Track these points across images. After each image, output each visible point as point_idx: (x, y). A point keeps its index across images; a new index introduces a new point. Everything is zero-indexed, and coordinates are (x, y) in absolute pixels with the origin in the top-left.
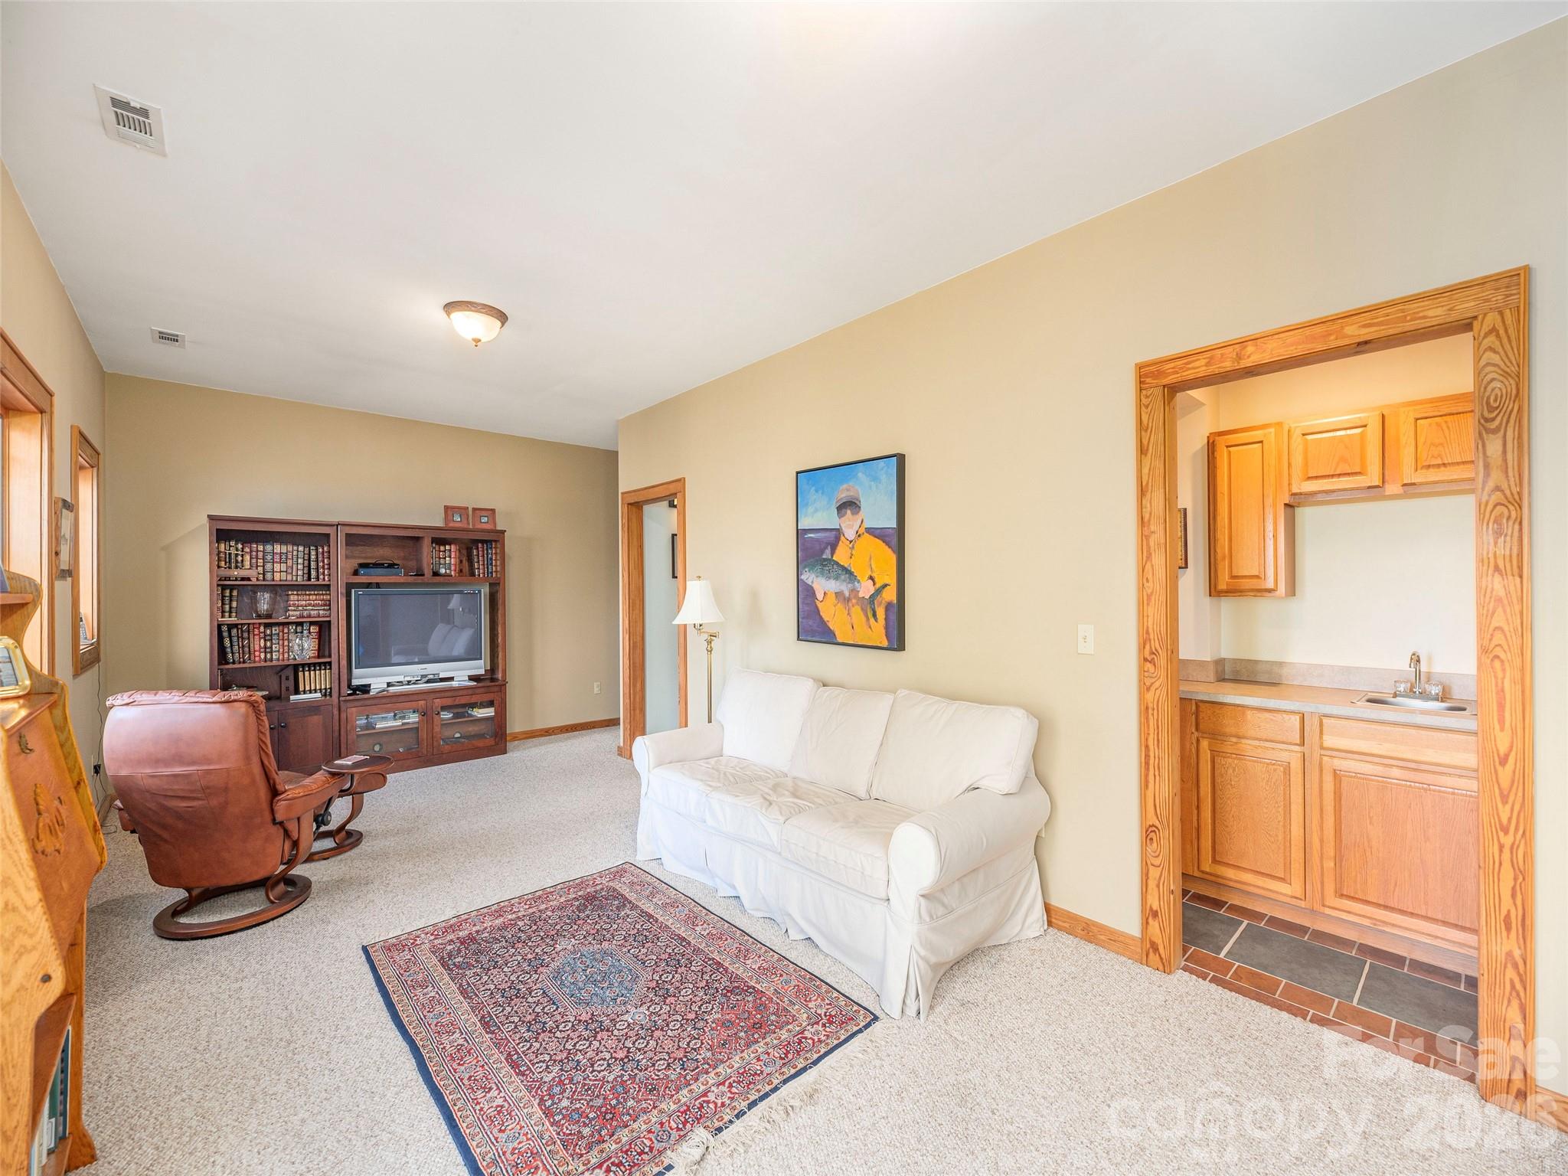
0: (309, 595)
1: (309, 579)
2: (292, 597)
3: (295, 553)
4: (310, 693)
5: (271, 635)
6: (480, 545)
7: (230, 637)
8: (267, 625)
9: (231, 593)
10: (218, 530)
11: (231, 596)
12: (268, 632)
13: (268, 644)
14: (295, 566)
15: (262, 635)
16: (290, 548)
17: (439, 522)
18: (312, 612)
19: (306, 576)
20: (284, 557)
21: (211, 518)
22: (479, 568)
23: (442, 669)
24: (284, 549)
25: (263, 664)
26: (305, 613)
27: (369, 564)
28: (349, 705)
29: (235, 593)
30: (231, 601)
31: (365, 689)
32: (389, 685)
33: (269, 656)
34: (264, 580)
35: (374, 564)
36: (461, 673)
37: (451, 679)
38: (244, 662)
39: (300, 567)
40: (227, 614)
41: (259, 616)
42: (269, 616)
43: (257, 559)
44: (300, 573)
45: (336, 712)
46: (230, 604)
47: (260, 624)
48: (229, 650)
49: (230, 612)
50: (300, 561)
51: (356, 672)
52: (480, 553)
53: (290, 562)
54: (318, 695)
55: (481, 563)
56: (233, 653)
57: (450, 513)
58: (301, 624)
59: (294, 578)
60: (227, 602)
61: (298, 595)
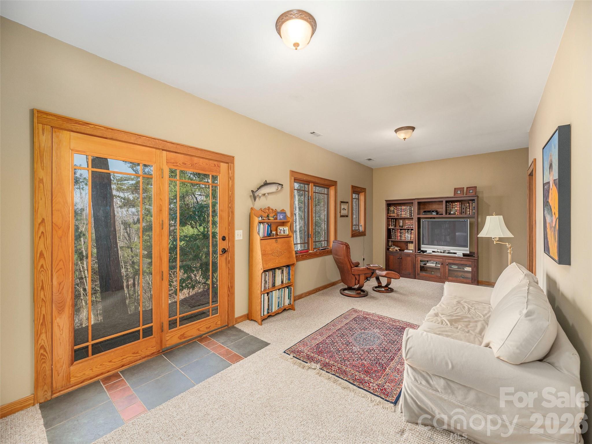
0: (411, 221)
1: (411, 216)
2: (406, 222)
3: (407, 209)
4: (410, 250)
5: (402, 232)
6: (470, 202)
7: (393, 232)
8: (401, 229)
9: (393, 220)
10: (387, 204)
11: (393, 221)
12: (401, 231)
13: (401, 235)
14: (407, 212)
15: (399, 232)
16: (406, 207)
17: (452, 195)
18: (411, 226)
19: (410, 215)
20: (405, 210)
21: (386, 201)
22: (469, 211)
23: (452, 249)
24: (405, 207)
25: (400, 240)
26: (409, 227)
27: (426, 211)
28: (418, 255)
29: (394, 220)
30: (393, 222)
31: (424, 252)
32: (433, 252)
33: (401, 238)
34: (400, 217)
35: (428, 211)
36: (459, 252)
37: (455, 253)
38: (395, 239)
39: (409, 213)
40: (392, 226)
41: (400, 227)
42: (402, 227)
43: (398, 211)
44: (409, 214)
45: (414, 257)
46: (393, 223)
47: (399, 229)
48: (392, 235)
49: (393, 225)
50: (409, 211)
51: (422, 246)
52: (470, 205)
53: (406, 211)
54: (412, 251)
55: (470, 209)
56: (393, 236)
57: (456, 190)
58: (408, 230)
59: (407, 216)
60: (392, 223)
61: (408, 221)
